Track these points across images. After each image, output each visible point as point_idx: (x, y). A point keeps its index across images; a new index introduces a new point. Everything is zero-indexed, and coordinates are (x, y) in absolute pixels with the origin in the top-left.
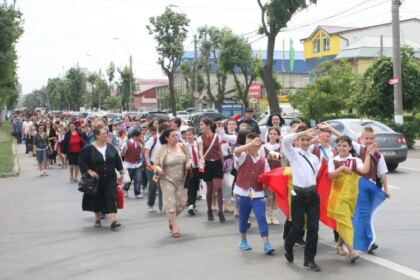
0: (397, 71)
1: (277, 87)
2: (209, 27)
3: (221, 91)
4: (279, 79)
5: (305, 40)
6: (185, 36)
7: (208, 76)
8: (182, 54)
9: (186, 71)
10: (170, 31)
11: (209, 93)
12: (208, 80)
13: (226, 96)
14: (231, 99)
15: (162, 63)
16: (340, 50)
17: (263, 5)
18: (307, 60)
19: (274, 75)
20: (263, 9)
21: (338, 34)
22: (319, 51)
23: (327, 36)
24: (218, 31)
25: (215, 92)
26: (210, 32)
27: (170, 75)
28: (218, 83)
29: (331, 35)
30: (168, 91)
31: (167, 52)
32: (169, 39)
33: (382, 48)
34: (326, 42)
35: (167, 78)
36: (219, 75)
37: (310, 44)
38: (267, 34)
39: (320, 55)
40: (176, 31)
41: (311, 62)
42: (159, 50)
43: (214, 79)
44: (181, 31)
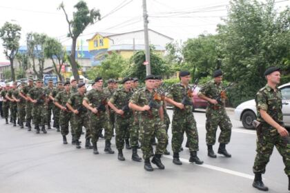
0: (147, 58)
1: (78, 66)
2: (33, 33)
3: (41, 69)
4: (80, 62)
5: (89, 40)
6: (19, 37)
7: (33, 60)
8: (18, 48)
9: (19, 57)
10: (10, 35)
11: (34, 70)
12: (34, 63)
13: (44, 71)
14: (47, 73)
15: (6, 53)
16: (109, 45)
17: (70, 21)
18: (91, 51)
19: (76, 60)
20: (70, 23)
21: (108, 37)
22: (97, 46)
23: (102, 38)
24: (38, 35)
25: (38, 69)
26: (34, 35)
27: (11, 60)
28: (39, 65)
29: (104, 37)
30: (10, 69)
31: (9, 47)
32: (10, 39)
33: (134, 44)
34: (101, 41)
35: (9, 61)
36: (40, 60)
37: (92, 42)
38: (72, 37)
39: (98, 48)
40: (14, 35)
41: (93, 52)
42: (4, 45)
43: (37, 62)
44: (17, 34)
